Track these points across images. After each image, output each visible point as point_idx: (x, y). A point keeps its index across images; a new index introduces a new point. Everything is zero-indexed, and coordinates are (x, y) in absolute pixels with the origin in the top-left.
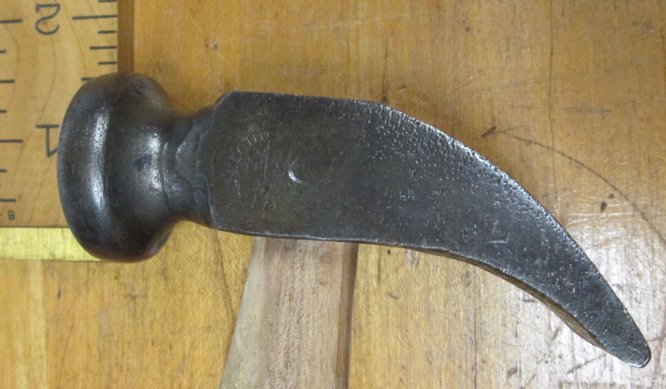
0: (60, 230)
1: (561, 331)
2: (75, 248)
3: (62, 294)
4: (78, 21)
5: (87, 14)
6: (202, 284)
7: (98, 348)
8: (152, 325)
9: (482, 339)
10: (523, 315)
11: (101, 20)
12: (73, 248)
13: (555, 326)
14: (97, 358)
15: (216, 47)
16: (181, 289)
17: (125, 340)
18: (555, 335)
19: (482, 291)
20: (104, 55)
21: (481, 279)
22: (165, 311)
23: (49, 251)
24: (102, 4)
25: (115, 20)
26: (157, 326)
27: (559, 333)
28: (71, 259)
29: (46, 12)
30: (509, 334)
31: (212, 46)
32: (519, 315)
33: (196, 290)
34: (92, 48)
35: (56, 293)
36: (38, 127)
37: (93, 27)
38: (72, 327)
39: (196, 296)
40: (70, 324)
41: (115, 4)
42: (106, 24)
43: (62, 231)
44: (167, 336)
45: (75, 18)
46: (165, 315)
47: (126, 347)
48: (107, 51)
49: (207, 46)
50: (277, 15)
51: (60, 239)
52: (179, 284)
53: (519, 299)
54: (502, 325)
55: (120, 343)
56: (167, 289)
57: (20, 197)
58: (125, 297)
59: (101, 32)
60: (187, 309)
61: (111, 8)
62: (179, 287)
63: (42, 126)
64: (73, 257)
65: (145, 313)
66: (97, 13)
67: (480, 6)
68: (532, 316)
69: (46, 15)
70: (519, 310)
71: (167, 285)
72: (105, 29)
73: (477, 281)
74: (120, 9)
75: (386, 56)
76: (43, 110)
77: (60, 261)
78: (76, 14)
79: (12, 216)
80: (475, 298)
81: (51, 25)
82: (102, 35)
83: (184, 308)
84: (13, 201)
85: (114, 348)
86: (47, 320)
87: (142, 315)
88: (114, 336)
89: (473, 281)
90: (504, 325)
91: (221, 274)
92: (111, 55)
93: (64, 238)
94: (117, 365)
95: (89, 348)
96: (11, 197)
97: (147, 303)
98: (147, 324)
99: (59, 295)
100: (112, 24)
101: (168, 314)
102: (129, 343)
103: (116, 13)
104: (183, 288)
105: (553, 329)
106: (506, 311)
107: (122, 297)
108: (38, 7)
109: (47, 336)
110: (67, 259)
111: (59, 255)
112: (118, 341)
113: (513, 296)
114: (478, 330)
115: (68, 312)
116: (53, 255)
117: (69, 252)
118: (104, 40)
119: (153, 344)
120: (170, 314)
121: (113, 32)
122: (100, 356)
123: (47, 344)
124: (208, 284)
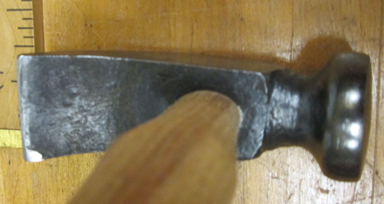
0: (7, 131)
1: (294, 195)
2: (17, 141)
3: (11, 163)
4: (10, 12)
5: (15, 8)
6: (88, 160)
7: (33, 192)
8: (62, 181)
9: (248, 198)
10: (272, 186)
11: (23, 12)
12: (15, 141)
13: (290, 192)
14: (33, 197)
15: (91, 26)
16: (77, 163)
17: (48, 189)
18: (290, 198)
19: (248, 172)
20: (26, 33)
21: (248, 165)
22: (69, 174)
23: (2, 142)
24: (24, 2)
25: (32, 12)
26: (64, 182)
27: (292, 196)
28: (14, 147)
30: (263, 195)
31: (89, 25)
32: (270, 185)
33: (85, 163)
34: (19, 28)
35: (8, 161)
37: (19, 15)
38: (18, 180)
39: (86, 167)
40: (17, 178)
41: (31, 3)
42: (27, 14)
43: (9, 132)
44: (71, 187)
45: (8, 10)
46: (68, 176)
47: (48, 192)
48: (28, 30)
49: (86, 25)
50: (127, 8)
51: (8, 135)
52: (76, 160)
53: (269, 176)
54: (259, 190)
55: (44, 190)
56: (69, 162)
58: (46, 165)
60: (81, 173)
61: (29, 5)
62: (76, 162)
64: (16, 146)
65: (58, 175)
66: (21, 8)
67: (249, 5)
68: (277, 186)
70: (269, 183)
71: (69, 160)
72: (26, 17)
73: (245, 166)
74: (34, 5)
75: (192, 34)
77: (8, 147)
78: (9, 8)
80: (244, 175)
82: (25, 21)
83: (79, 173)
85: (42, 192)
86: (4, 176)
87: (56, 176)
88: (41, 186)
89: (243, 166)
90: (261, 191)
91: (99, 156)
92: (30, 33)
93: (10, 135)
94: (43, 201)
95: (28, 191)
97: (58, 169)
98: (59, 181)
99: (10, 163)
100: (30, 14)
101: (70, 176)
102: (50, 190)
103: (32, 8)
104: (78, 162)
105: (289, 194)
106: (262, 183)
107: (44, 166)
109: (4, 184)
110: (12, 147)
111: (8, 144)
112: (43, 189)
113: (266, 175)
114: (245, 192)
115: (15, 172)
116: (5, 144)
117: (14, 143)
118: (25, 24)
119: (63, 191)
120: (72, 176)
121: (31, 19)
122: (34, 196)
123: (5, 188)
124: (92, 161)
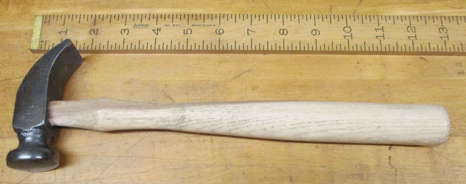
5: (93, 42)
29: (96, 31)
34: (84, 43)
36: (67, 29)
37: (90, 44)
42: (90, 47)
45: (93, 39)
48: (83, 47)
57: (50, 24)
59: (88, 46)
63: (67, 31)
66: (93, 45)
69: (95, 31)
76: (71, 31)
79: (45, 22)
81: (92, 33)
84: (49, 23)
96: (50, 22)
108: (97, 30)
118: (86, 46)
